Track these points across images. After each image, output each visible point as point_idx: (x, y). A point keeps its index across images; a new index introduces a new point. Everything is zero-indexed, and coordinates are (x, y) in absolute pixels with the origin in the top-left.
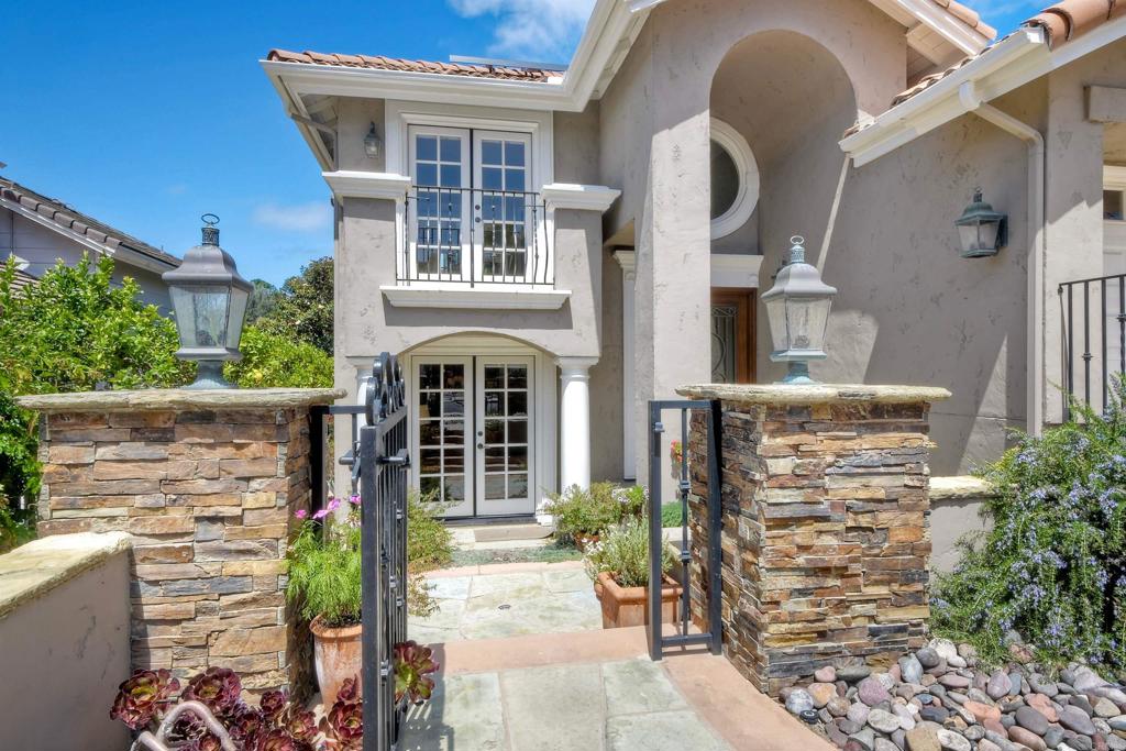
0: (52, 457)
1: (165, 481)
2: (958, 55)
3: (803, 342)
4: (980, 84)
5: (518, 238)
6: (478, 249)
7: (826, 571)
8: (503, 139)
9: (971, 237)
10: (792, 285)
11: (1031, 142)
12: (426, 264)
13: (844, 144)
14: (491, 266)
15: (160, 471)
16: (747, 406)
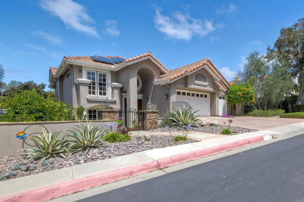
0: (103, 114)
1: (110, 116)
2: (166, 73)
3: (149, 107)
4: (165, 82)
5: (104, 89)
6: (99, 91)
7: (151, 123)
8: (102, 73)
9: (165, 97)
10: (149, 103)
11: (170, 88)
12: (90, 93)
13: (153, 82)
14: (101, 94)
15: (110, 115)
16: (146, 112)
